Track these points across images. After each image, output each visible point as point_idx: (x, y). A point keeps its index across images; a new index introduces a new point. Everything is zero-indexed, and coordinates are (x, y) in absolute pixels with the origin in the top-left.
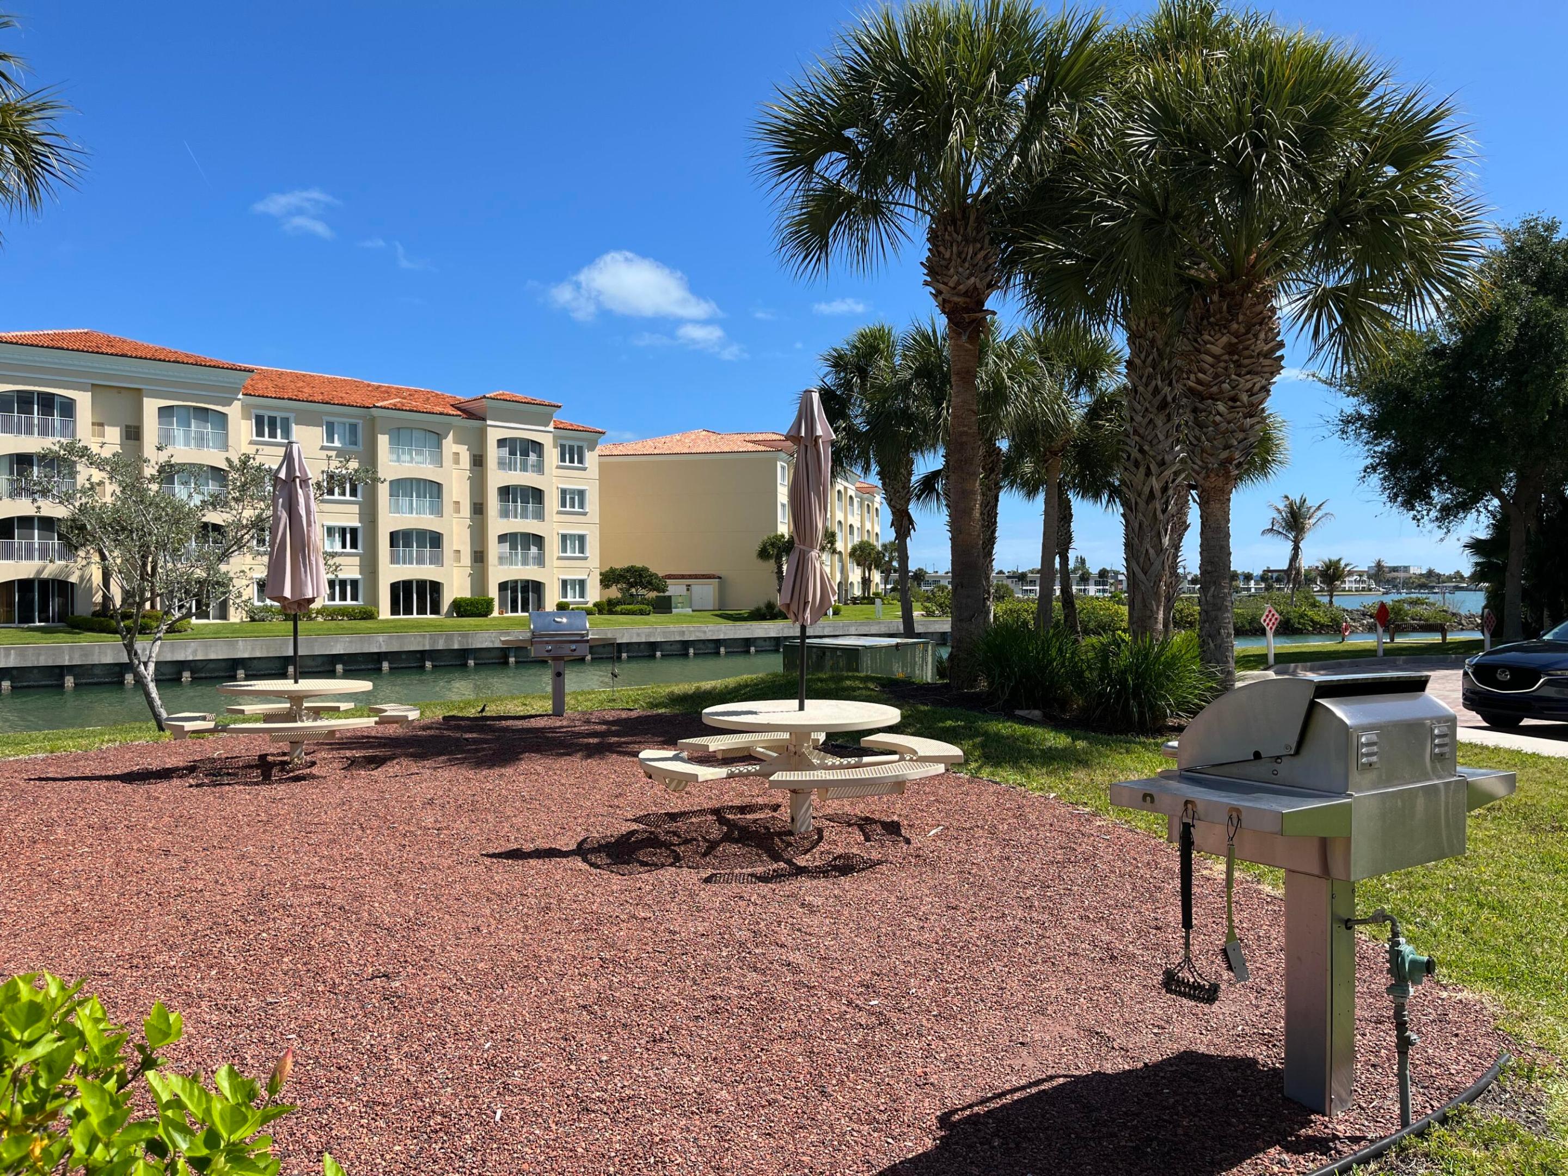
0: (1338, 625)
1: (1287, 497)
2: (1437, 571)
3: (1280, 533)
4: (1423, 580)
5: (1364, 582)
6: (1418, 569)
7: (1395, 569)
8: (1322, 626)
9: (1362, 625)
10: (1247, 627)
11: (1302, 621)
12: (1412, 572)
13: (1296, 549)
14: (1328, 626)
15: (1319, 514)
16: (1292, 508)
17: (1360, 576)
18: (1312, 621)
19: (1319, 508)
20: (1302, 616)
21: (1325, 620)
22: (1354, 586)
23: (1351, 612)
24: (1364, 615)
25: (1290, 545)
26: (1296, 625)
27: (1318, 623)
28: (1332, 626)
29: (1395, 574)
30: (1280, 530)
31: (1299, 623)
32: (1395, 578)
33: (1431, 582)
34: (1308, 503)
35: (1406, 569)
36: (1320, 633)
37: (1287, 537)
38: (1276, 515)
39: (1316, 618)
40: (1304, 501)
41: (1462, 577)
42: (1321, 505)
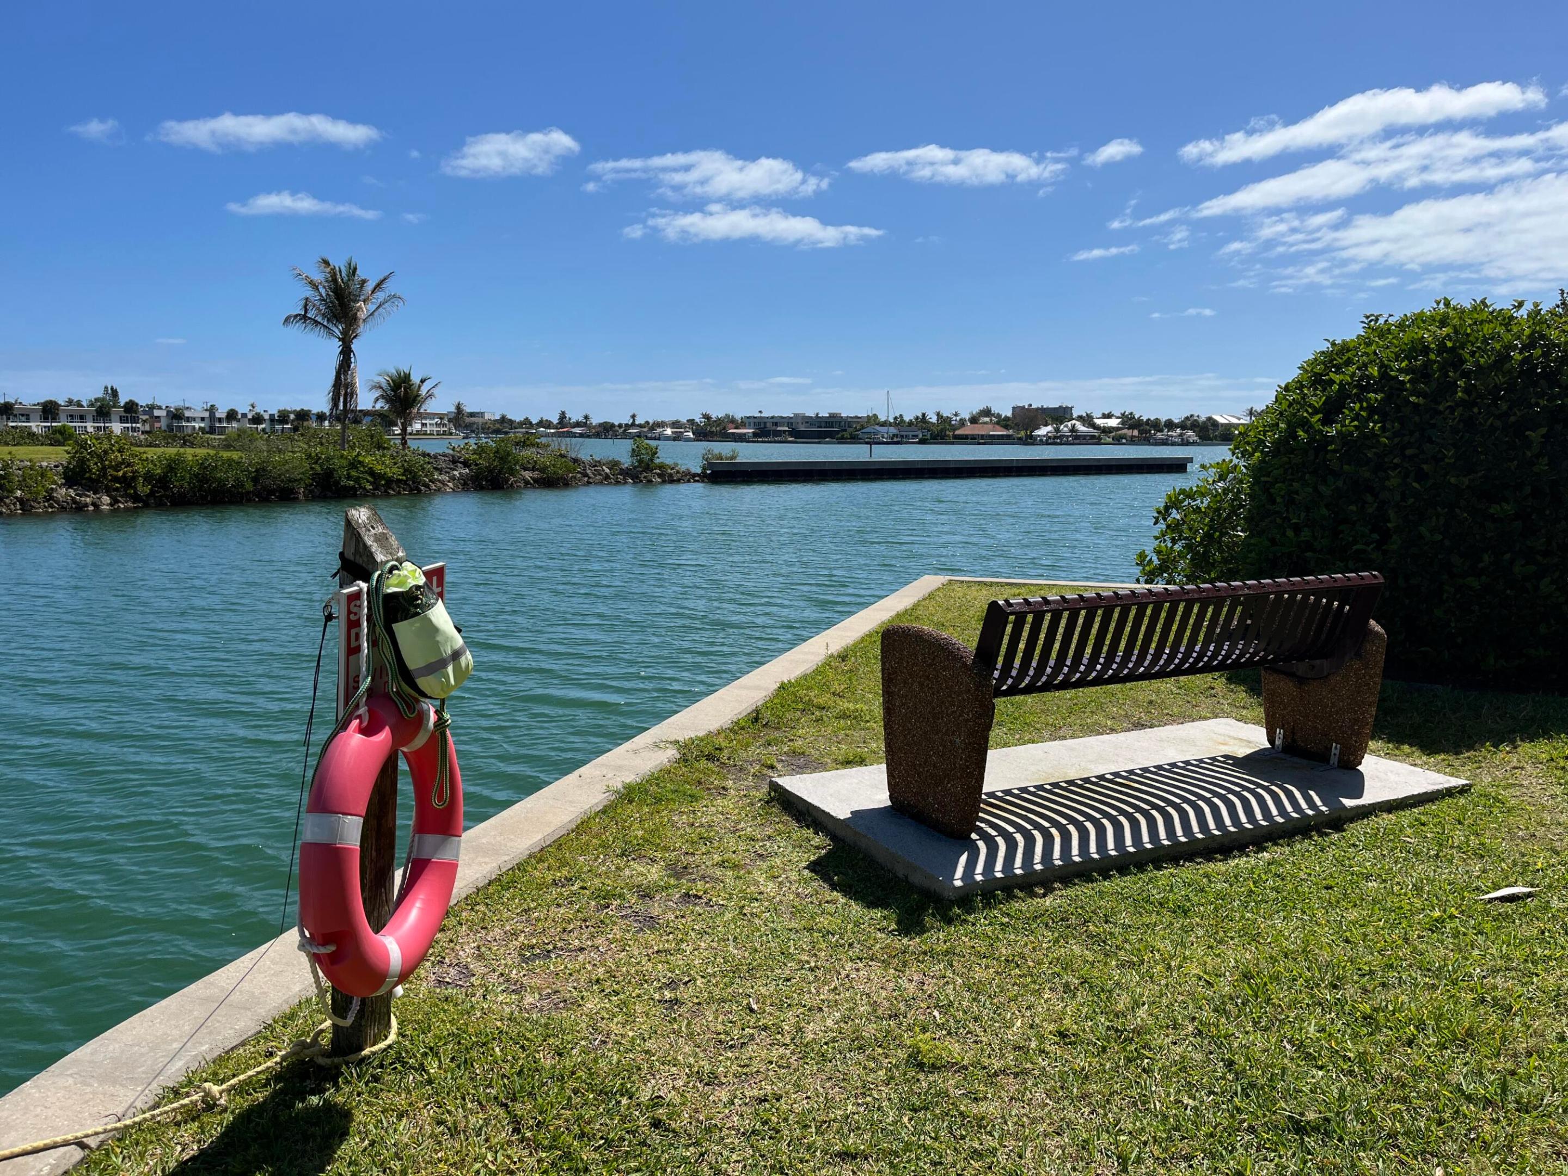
0: (415, 479)
1: (326, 263)
2: (509, 417)
3: (316, 323)
4: (498, 426)
5: (444, 425)
6: (493, 414)
7: (472, 415)
8: (390, 482)
9: (453, 478)
10: (249, 486)
11: (354, 473)
12: (486, 418)
13: (346, 352)
14: (399, 481)
15: (380, 296)
16: (334, 280)
17: (441, 419)
18: (372, 472)
19: (378, 286)
20: (354, 464)
21: (394, 472)
22: (435, 429)
23: (435, 457)
24: (454, 461)
25: (335, 346)
26: (344, 482)
27: (382, 476)
28: (405, 482)
29: (473, 419)
30: (319, 319)
31: (349, 477)
32: (474, 423)
33: (505, 427)
34: (361, 274)
35: (481, 414)
36: (387, 495)
37: (331, 333)
38: (309, 292)
39: (379, 468)
40: (353, 271)
41: (531, 423)
42: (382, 282)
